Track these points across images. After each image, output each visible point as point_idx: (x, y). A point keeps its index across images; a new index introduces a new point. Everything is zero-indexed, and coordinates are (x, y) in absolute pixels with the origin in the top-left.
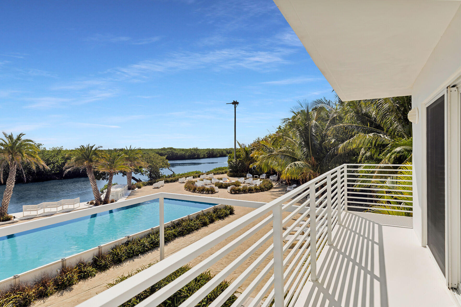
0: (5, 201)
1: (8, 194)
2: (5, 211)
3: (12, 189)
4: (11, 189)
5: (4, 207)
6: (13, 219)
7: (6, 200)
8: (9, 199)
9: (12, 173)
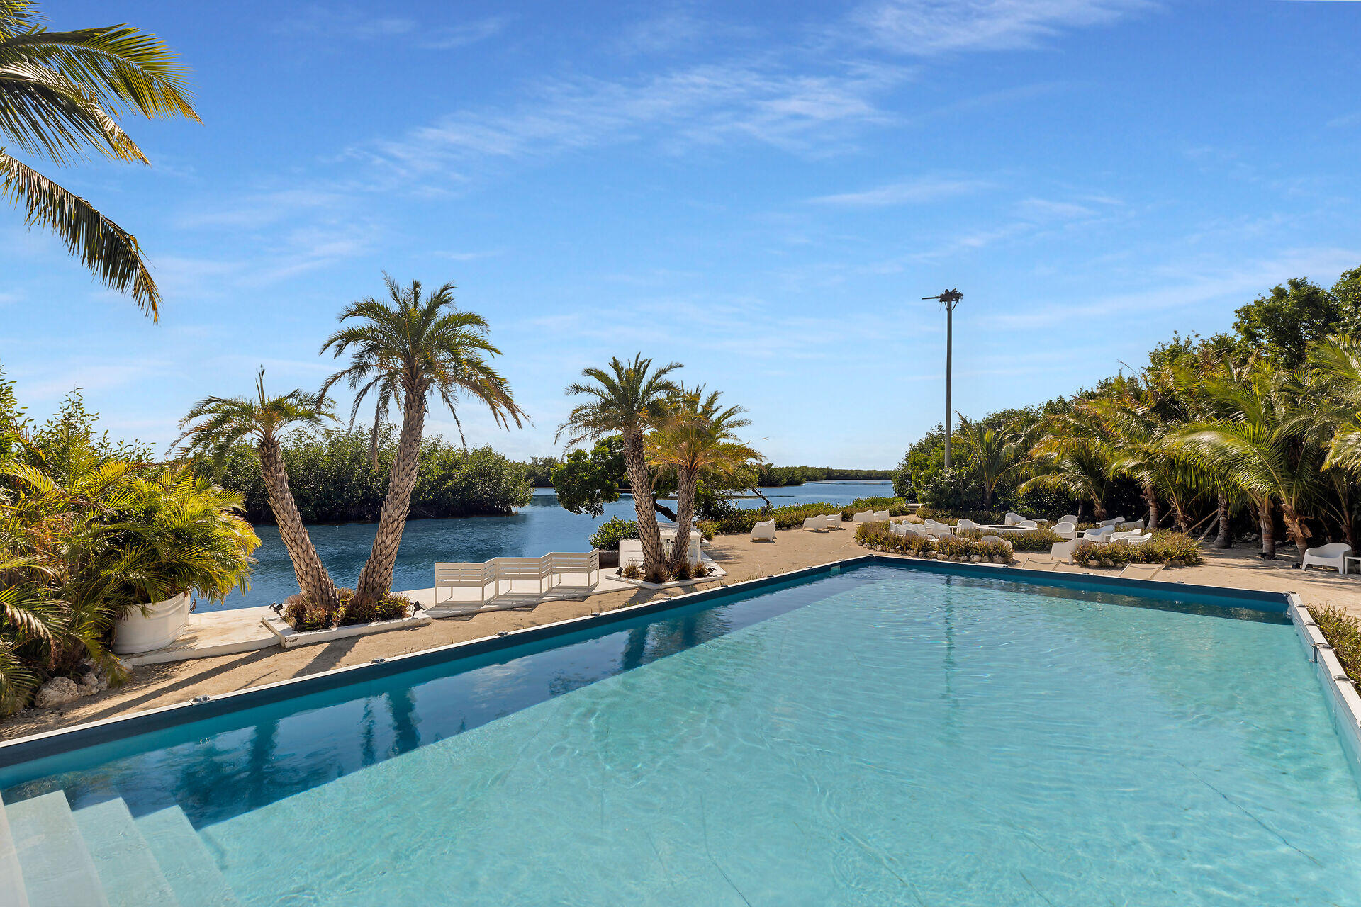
0: (384, 538)
1: (395, 515)
2: (386, 579)
3: (409, 497)
4: (405, 494)
5: (380, 563)
6: (412, 613)
7: (390, 537)
8: (397, 531)
9: (413, 435)
